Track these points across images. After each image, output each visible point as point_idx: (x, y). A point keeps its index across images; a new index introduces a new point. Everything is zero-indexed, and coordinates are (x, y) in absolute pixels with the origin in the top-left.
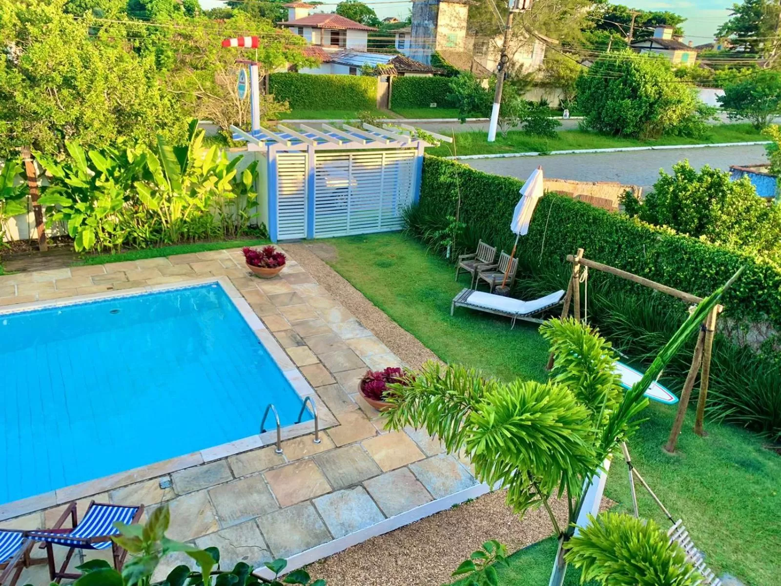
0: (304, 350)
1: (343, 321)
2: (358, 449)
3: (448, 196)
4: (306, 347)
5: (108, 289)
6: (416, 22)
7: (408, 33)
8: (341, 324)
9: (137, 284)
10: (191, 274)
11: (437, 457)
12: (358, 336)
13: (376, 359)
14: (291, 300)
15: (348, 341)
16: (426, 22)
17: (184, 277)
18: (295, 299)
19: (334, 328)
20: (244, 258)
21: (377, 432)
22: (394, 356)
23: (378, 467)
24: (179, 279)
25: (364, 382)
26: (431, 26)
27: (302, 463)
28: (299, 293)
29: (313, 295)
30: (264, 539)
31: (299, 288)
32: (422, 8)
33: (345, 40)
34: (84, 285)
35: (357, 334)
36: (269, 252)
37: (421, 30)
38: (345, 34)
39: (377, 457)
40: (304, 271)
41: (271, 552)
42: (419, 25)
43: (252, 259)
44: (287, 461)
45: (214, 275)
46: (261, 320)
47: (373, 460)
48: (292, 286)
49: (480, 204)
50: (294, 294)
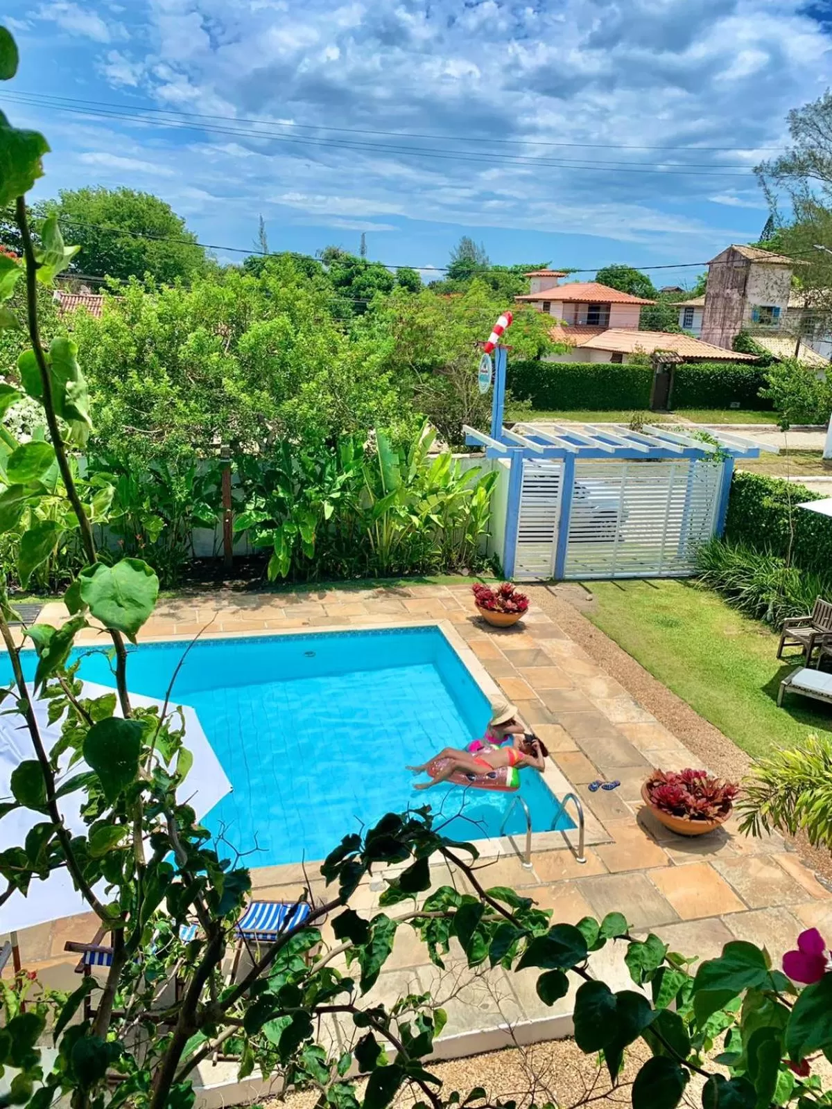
0: (556, 730)
1: (611, 696)
2: (643, 882)
3: (771, 530)
4: (558, 726)
5: (304, 624)
6: (712, 292)
7: (699, 307)
8: (609, 700)
9: (338, 621)
10: (403, 612)
11: (765, 911)
12: (635, 720)
13: (662, 755)
14: (534, 660)
15: (620, 726)
16: (728, 291)
17: (394, 616)
18: (540, 659)
19: (598, 704)
20: (473, 598)
21: (669, 860)
22: (691, 755)
23: (673, 911)
24: (389, 618)
25: (650, 786)
26: (736, 296)
27: (561, 888)
28: (546, 651)
29: (566, 655)
30: (510, 984)
31: (546, 644)
32: (722, 273)
33: (608, 316)
34: (274, 617)
35: (633, 717)
36: (506, 594)
37: (720, 303)
38: (608, 309)
39: (670, 897)
40: (550, 621)
41: (519, 1005)
42: (717, 296)
43: (484, 600)
44: (538, 880)
45: (432, 617)
46: (495, 681)
47: (665, 900)
48: (536, 640)
49: (823, 544)
50: (539, 652)
